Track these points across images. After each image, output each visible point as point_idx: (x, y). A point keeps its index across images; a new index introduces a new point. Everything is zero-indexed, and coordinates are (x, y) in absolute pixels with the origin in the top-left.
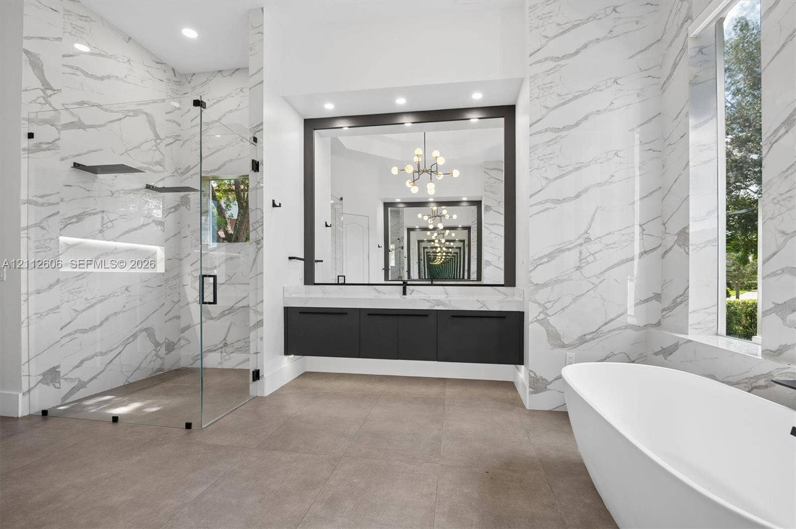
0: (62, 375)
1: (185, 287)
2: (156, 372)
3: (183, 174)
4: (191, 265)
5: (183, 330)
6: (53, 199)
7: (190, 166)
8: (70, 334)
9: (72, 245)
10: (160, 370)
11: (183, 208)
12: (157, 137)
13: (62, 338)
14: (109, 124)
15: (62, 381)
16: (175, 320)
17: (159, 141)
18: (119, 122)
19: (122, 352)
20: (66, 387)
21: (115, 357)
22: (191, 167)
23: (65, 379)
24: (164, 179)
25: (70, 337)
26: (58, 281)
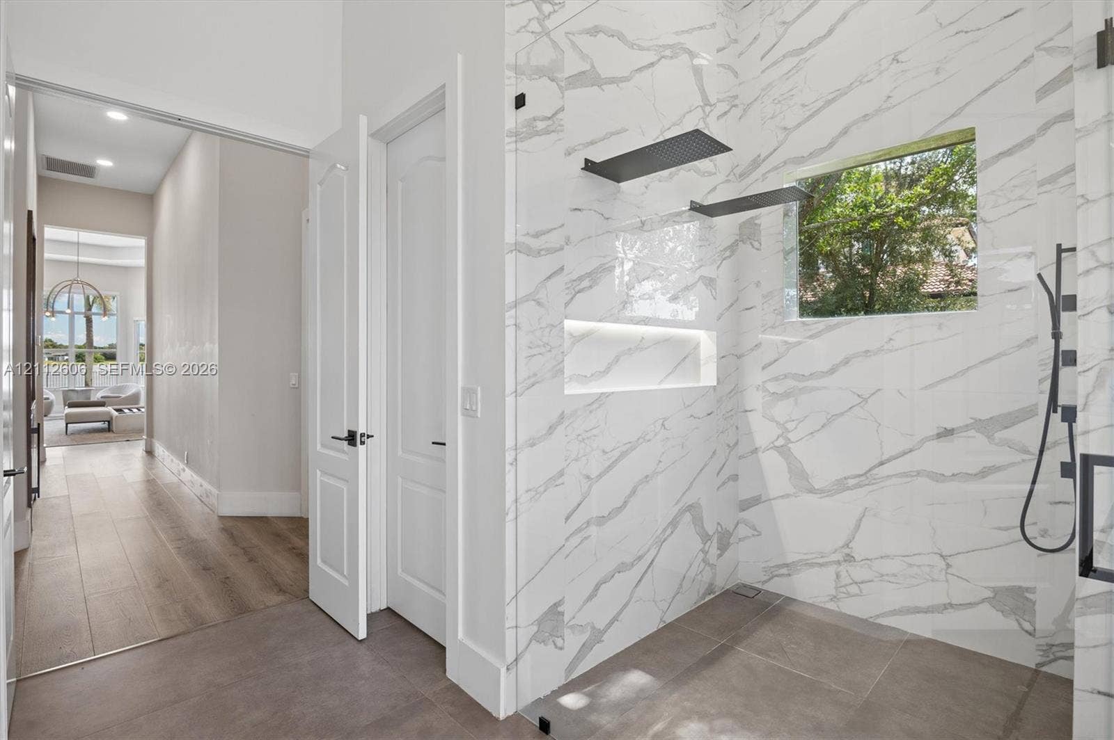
0: (566, 618)
1: (748, 413)
2: (704, 595)
3: (743, 176)
4: (763, 368)
5: (745, 505)
6: (554, 239)
7: (759, 156)
8: (579, 530)
9: (579, 336)
10: (710, 590)
11: (744, 248)
12: (707, 103)
13: (567, 539)
14: (637, 75)
15: (567, 632)
16: (731, 483)
17: (708, 109)
18: (650, 70)
19: (656, 561)
20: (573, 642)
21: (646, 572)
22: (762, 157)
23: (572, 627)
24: (715, 188)
25: (580, 535)
26: (562, 417)
